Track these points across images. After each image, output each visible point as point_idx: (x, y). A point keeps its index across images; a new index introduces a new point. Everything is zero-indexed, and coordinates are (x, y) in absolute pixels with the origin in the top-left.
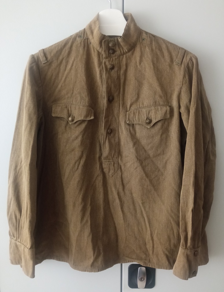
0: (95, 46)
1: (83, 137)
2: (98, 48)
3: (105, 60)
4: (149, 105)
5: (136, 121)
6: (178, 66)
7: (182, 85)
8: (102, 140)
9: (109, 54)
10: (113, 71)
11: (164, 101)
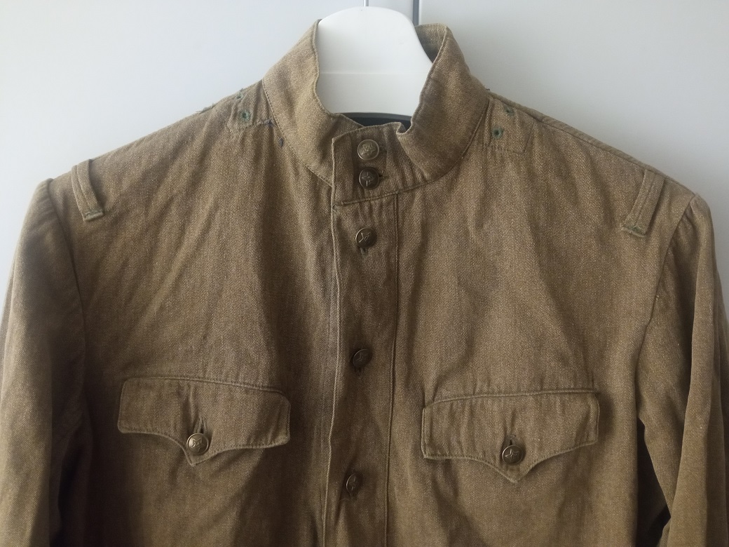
0: (300, 154)
1: (242, 514)
2: (313, 165)
3: (339, 212)
4: (514, 389)
5: (462, 451)
6: (633, 241)
7: (652, 315)
8: (321, 513)
9: (354, 190)
10: (371, 251)
11: (575, 376)
